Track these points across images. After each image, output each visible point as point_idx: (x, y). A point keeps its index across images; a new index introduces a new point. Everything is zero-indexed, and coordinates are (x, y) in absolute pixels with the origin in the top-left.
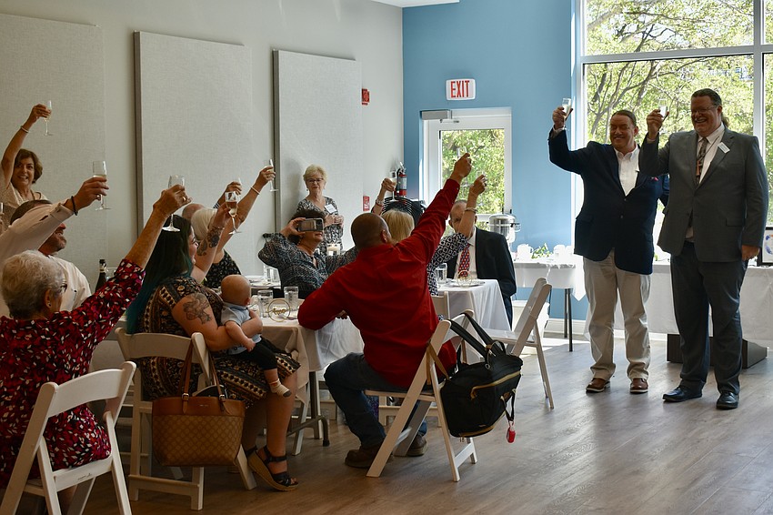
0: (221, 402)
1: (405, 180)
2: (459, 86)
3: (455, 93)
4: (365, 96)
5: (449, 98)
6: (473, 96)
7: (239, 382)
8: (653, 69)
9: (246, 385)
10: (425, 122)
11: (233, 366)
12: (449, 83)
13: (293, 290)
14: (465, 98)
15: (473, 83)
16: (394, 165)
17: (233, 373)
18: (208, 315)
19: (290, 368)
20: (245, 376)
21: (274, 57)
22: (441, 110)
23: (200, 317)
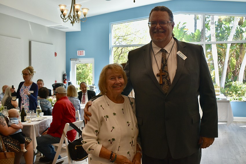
0: (5, 154)
1: (66, 76)
2: (80, 52)
3: (80, 54)
4: (56, 54)
5: (78, 55)
6: (84, 55)
7: (12, 147)
8: (122, 51)
9: (15, 148)
10: (72, 61)
11: (11, 142)
12: (78, 51)
13: (33, 111)
14: (82, 55)
15: (84, 51)
16: (63, 72)
17: (10, 144)
18: (5, 124)
19: (30, 141)
20: (14, 145)
21: (30, 43)
22: (76, 58)
23: (2, 124)
